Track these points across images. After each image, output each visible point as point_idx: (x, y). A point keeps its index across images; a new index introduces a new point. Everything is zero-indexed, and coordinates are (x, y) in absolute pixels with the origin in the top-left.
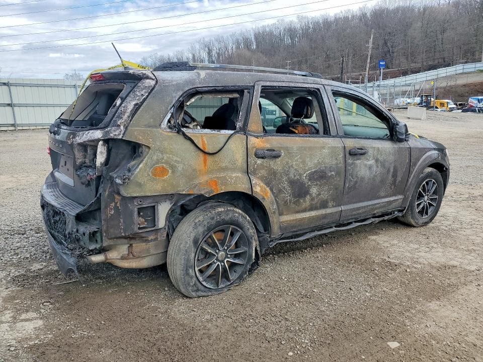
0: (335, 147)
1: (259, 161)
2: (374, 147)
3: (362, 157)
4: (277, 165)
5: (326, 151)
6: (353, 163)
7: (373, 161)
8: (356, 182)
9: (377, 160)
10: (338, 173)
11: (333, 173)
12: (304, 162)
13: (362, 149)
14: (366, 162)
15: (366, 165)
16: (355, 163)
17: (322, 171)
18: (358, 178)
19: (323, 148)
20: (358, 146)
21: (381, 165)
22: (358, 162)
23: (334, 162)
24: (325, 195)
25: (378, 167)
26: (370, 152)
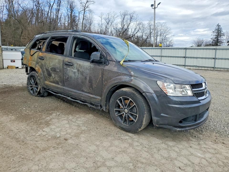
0: (60, 60)
1: (39, 60)
2: (78, 63)
3: (71, 67)
4: (43, 62)
5: (57, 61)
6: (66, 68)
7: (76, 70)
8: (68, 78)
9: (78, 70)
10: (60, 71)
11: (58, 70)
12: (50, 63)
13: (71, 63)
14: (72, 69)
15: (72, 71)
16: (67, 69)
17: (55, 68)
18: (69, 76)
19: (56, 59)
20: (69, 61)
21: (81, 73)
22: (69, 68)
23: (59, 66)
24: (57, 79)
25: (79, 74)
26: (75, 65)
